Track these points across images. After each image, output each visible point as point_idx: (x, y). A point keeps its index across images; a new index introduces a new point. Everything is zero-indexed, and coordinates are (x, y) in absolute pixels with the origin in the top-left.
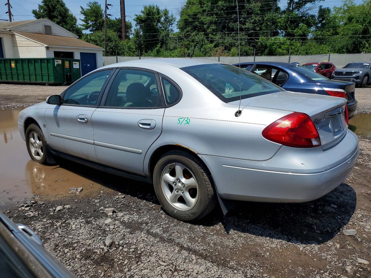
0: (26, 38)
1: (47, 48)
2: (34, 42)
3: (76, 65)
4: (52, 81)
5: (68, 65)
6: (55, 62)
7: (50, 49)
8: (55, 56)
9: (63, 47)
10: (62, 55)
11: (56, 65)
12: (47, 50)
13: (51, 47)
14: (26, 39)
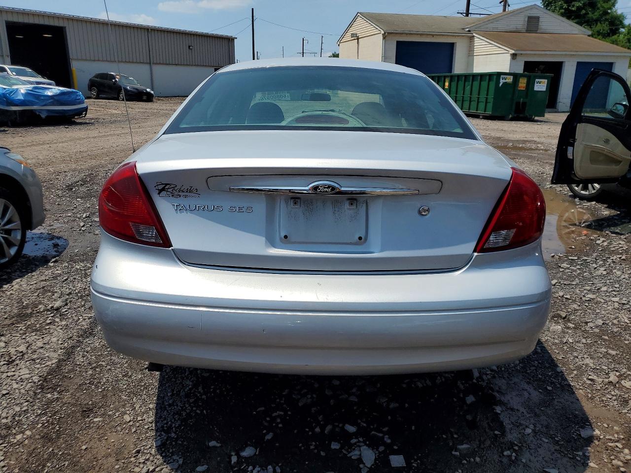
0: (488, 40)
1: (514, 56)
2: (496, 46)
3: (541, 84)
4: (489, 113)
5: (525, 85)
6: (501, 79)
7: (518, 58)
8: (524, 70)
9: (543, 53)
10: (542, 67)
11: (501, 84)
12: (513, 59)
13: (521, 54)
14: (487, 43)
